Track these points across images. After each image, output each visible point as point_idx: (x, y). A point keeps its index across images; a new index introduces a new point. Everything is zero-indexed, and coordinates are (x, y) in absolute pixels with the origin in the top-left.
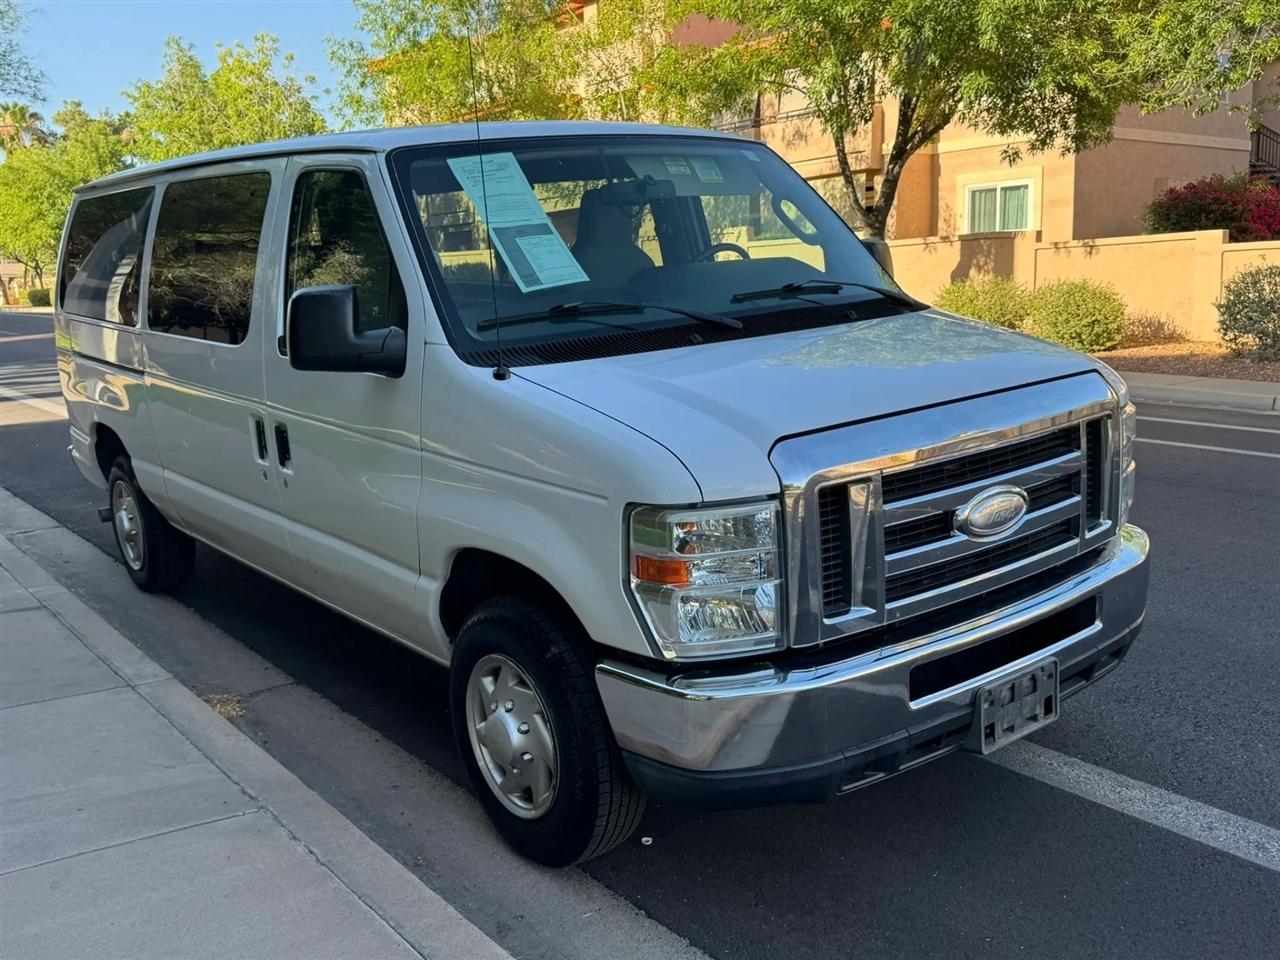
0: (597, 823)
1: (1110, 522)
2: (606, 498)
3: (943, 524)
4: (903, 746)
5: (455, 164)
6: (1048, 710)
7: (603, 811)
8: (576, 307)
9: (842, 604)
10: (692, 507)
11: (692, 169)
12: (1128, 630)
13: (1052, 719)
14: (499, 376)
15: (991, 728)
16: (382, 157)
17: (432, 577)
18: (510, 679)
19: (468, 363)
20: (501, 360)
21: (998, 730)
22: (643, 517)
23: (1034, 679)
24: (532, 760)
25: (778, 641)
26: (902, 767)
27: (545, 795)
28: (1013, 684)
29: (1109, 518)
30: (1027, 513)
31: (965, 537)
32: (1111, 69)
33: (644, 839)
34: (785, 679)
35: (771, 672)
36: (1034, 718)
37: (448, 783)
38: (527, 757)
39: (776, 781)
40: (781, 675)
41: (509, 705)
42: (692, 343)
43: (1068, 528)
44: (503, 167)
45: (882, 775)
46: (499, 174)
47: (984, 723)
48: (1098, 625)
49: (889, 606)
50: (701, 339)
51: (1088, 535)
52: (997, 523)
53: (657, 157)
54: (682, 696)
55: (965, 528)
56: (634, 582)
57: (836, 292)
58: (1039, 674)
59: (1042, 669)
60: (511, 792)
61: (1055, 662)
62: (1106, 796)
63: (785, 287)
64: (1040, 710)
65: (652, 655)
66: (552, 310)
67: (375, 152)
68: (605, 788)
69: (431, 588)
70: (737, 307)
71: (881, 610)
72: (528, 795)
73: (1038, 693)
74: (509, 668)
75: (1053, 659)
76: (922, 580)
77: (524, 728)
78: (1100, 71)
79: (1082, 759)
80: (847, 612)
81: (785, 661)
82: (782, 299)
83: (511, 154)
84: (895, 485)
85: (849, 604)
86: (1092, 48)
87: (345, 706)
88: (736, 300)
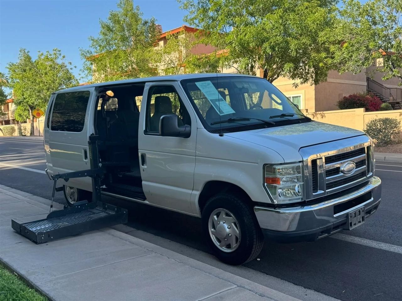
1: (372, 173)
2: (257, 163)
3: (337, 171)
4: (332, 227)
5: (198, 84)
6: (363, 220)
8: (234, 119)
9: (316, 190)
10: (281, 164)
11: (249, 85)
12: (378, 202)
13: (364, 222)
14: (221, 135)
15: (351, 223)
16: (179, 82)
17: (197, 190)
18: (224, 215)
19: (211, 133)
20: (221, 132)
21: (353, 224)
23: (359, 211)
24: (231, 236)
25: (302, 199)
26: (331, 233)
27: (235, 246)
28: (355, 212)
29: (372, 172)
30: (356, 168)
31: (342, 174)
32: (330, 61)
33: (258, 259)
34: (304, 208)
35: (300, 207)
36: (360, 222)
38: (230, 235)
39: (304, 234)
40: (303, 207)
41: (224, 222)
42: (265, 128)
43: (363, 174)
44: (209, 84)
45: (327, 234)
46: (208, 86)
47: (350, 222)
48: (372, 199)
49: (327, 191)
50: (267, 127)
51: (368, 176)
52: (350, 171)
54: (279, 212)
55: (342, 172)
56: (266, 184)
57: (293, 117)
58: (361, 211)
59: (361, 209)
60: (223, 246)
61: (364, 207)
62: (375, 246)
64: (361, 220)
65: (271, 203)
66: (229, 119)
67: (177, 81)
69: (197, 193)
70: (271, 119)
71: (325, 191)
72: (229, 246)
73: (361, 215)
74: (223, 211)
75: (364, 206)
76: (332, 185)
77: (229, 227)
78: (326, 61)
80: (317, 192)
81: (302, 204)
82: (281, 118)
83: (210, 81)
84: (329, 160)
85: (317, 190)
86: (323, 55)
88: (271, 117)
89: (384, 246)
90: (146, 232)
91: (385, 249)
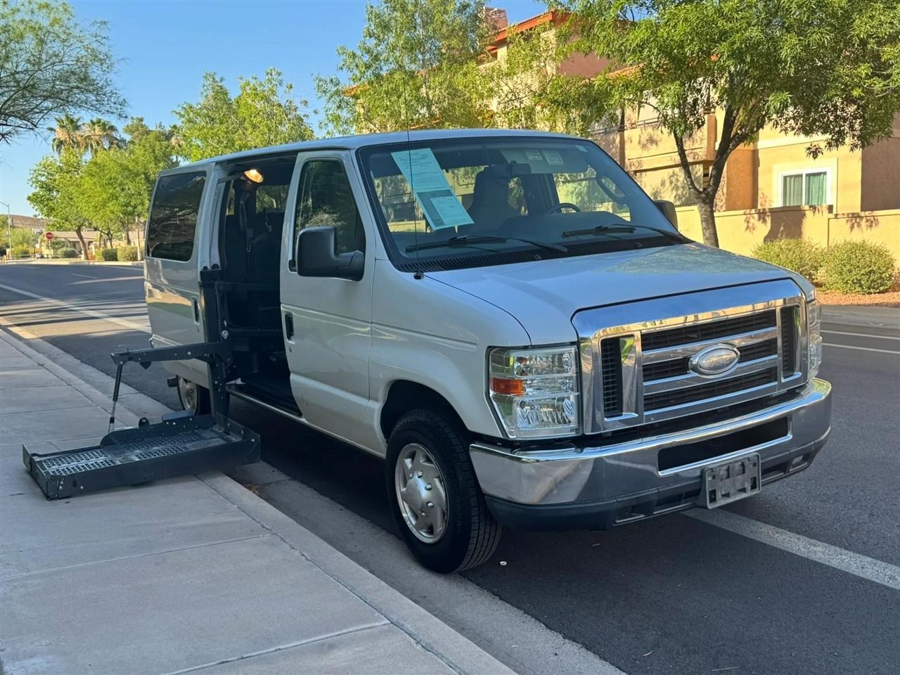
0: (471, 542)
1: (801, 374)
2: (475, 344)
3: (681, 366)
4: (655, 498)
5: (396, 156)
6: (754, 487)
7: (475, 534)
8: (465, 238)
9: (618, 411)
10: (525, 348)
11: (544, 158)
12: (813, 443)
13: (755, 492)
14: (417, 277)
15: (713, 492)
16: (353, 152)
17: (376, 400)
18: (421, 458)
19: (400, 270)
20: (418, 269)
21: (719, 495)
22: (497, 354)
23: (743, 465)
24: (433, 507)
25: (577, 430)
26: (655, 513)
27: (440, 528)
28: (729, 467)
29: (800, 371)
30: (739, 362)
31: (697, 374)
32: (878, 85)
33: (501, 563)
34: (582, 452)
35: (574, 449)
36: (743, 490)
37: (384, 532)
38: (430, 504)
40: (579, 450)
41: (420, 474)
42: (534, 260)
43: (770, 375)
44: (424, 157)
45: (642, 516)
46: (422, 161)
47: (708, 489)
48: (790, 436)
49: (646, 413)
50: (540, 257)
51: (783, 380)
52: (717, 367)
53: (522, 150)
54: (519, 460)
55: (695, 369)
56: (492, 393)
57: (632, 232)
58: (747, 463)
59: (748, 459)
60: (422, 529)
61: (758, 456)
62: (799, 549)
63: (596, 228)
64: (748, 485)
65: (501, 437)
66: (449, 240)
67: (349, 150)
68: (475, 519)
69: (377, 407)
70: (566, 240)
71: (641, 416)
72: (431, 530)
73: (745, 475)
74: (421, 451)
75: (756, 453)
76: (669, 400)
77: (429, 486)
78: (870, 86)
79: (789, 531)
80: (621, 415)
81: (580, 442)
82: (595, 235)
83: (429, 149)
84: (650, 341)
85: (622, 411)
86: (864, 69)
87: (322, 492)
88: (565, 235)
89: (820, 552)
90: (306, 484)
91: (820, 559)
